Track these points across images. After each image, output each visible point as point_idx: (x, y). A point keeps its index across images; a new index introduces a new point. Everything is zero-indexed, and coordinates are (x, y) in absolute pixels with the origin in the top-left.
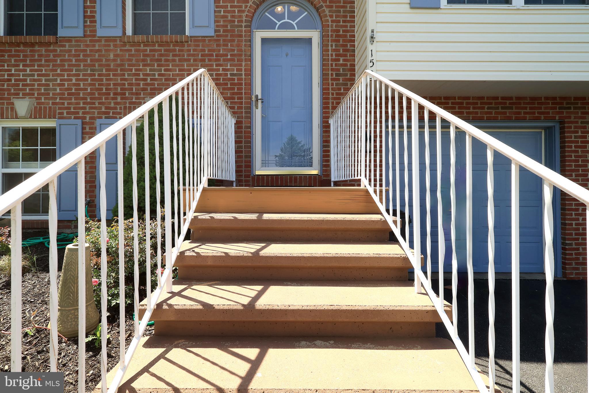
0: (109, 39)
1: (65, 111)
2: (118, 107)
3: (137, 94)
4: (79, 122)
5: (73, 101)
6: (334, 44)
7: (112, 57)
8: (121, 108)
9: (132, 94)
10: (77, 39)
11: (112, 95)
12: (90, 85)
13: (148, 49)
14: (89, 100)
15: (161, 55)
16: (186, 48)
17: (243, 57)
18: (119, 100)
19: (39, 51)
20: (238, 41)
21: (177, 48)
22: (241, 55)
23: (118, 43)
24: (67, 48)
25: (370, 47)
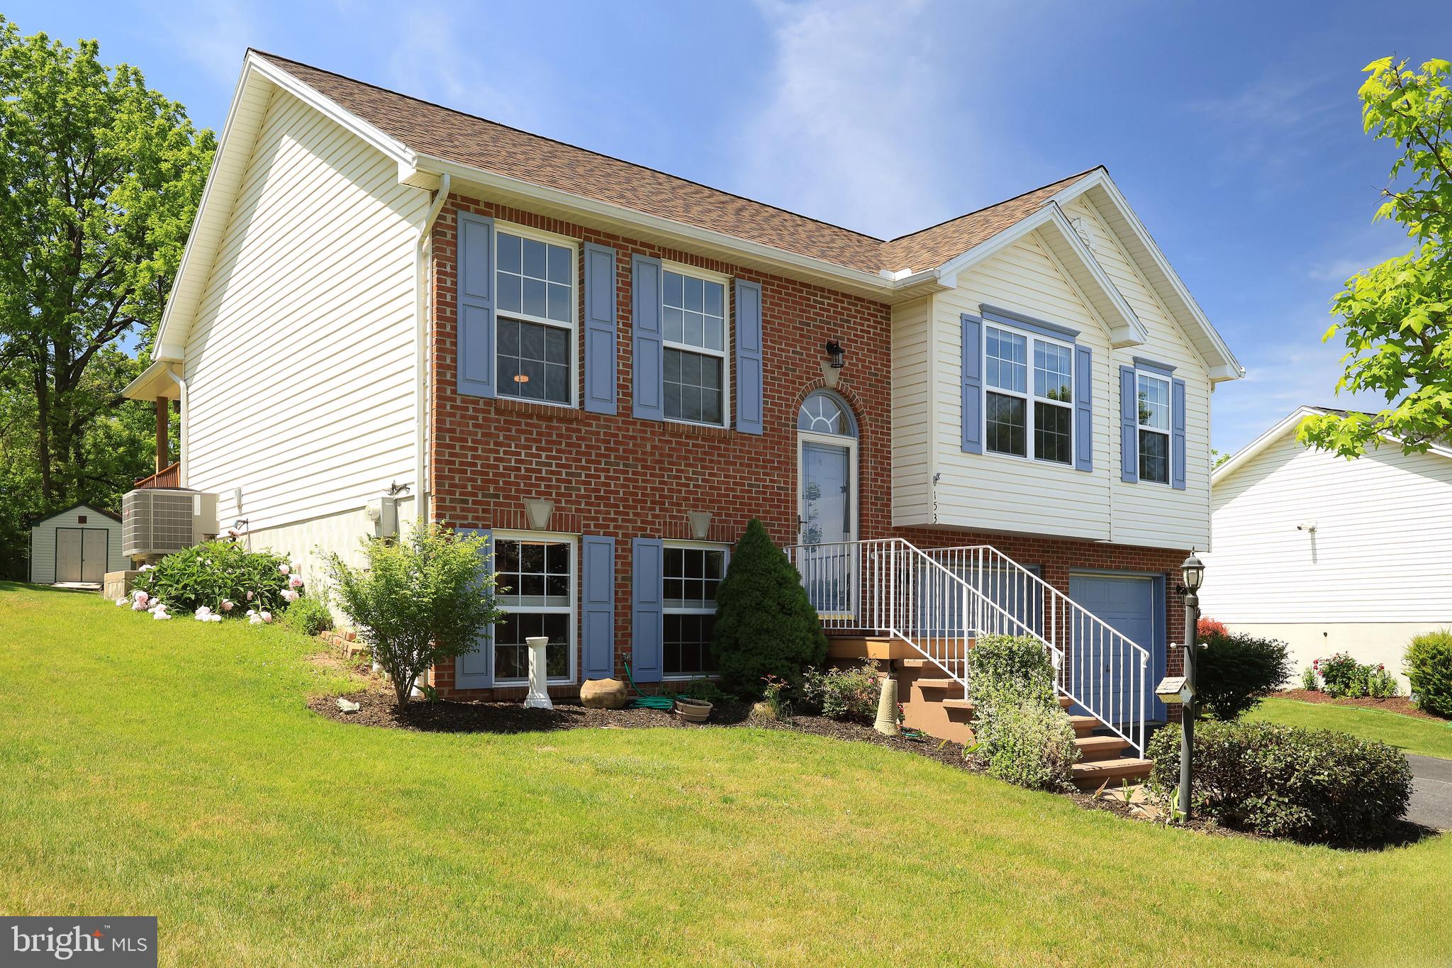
0: (645, 423)
1: (592, 523)
2: (657, 521)
3: (679, 505)
4: (612, 540)
5: (602, 508)
6: (873, 459)
7: (649, 449)
8: (659, 523)
9: (673, 504)
10: (608, 419)
11: (649, 504)
12: (623, 486)
13: (691, 442)
14: (621, 509)
15: (705, 453)
16: (732, 447)
17: (790, 467)
18: (657, 512)
19: (558, 428)
20: (785, 443)
21: (723, 446)
22: (788, 464)
23: (657, 429)
24: (594, 429)
25: (934, 489)
